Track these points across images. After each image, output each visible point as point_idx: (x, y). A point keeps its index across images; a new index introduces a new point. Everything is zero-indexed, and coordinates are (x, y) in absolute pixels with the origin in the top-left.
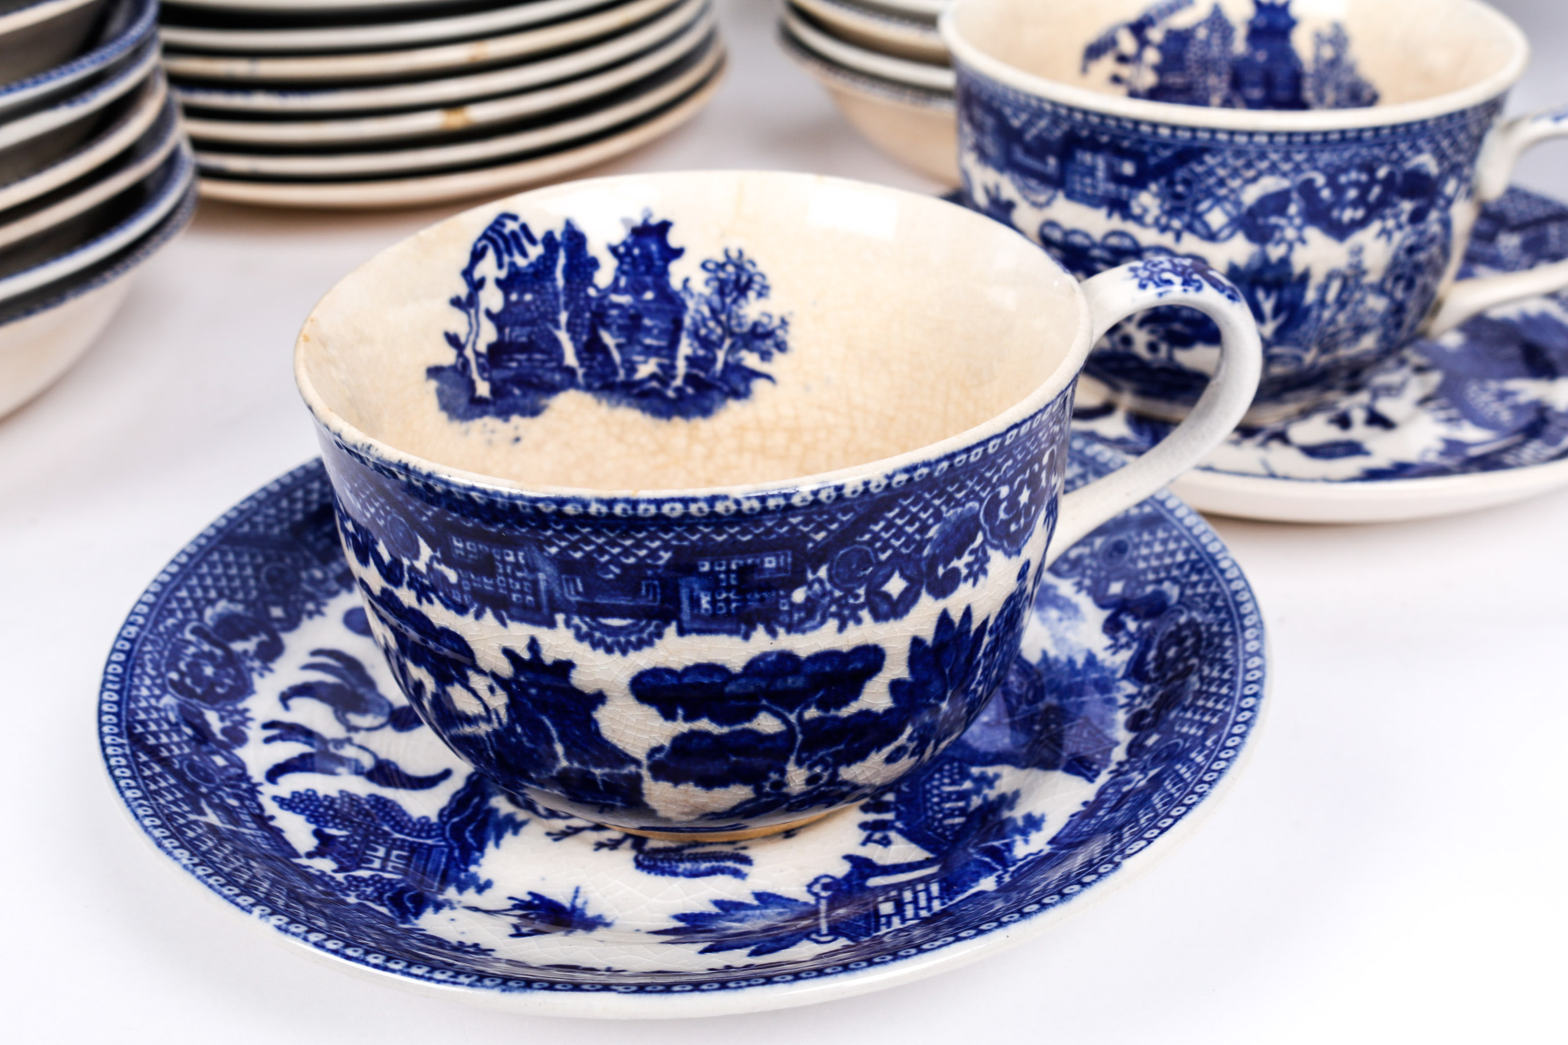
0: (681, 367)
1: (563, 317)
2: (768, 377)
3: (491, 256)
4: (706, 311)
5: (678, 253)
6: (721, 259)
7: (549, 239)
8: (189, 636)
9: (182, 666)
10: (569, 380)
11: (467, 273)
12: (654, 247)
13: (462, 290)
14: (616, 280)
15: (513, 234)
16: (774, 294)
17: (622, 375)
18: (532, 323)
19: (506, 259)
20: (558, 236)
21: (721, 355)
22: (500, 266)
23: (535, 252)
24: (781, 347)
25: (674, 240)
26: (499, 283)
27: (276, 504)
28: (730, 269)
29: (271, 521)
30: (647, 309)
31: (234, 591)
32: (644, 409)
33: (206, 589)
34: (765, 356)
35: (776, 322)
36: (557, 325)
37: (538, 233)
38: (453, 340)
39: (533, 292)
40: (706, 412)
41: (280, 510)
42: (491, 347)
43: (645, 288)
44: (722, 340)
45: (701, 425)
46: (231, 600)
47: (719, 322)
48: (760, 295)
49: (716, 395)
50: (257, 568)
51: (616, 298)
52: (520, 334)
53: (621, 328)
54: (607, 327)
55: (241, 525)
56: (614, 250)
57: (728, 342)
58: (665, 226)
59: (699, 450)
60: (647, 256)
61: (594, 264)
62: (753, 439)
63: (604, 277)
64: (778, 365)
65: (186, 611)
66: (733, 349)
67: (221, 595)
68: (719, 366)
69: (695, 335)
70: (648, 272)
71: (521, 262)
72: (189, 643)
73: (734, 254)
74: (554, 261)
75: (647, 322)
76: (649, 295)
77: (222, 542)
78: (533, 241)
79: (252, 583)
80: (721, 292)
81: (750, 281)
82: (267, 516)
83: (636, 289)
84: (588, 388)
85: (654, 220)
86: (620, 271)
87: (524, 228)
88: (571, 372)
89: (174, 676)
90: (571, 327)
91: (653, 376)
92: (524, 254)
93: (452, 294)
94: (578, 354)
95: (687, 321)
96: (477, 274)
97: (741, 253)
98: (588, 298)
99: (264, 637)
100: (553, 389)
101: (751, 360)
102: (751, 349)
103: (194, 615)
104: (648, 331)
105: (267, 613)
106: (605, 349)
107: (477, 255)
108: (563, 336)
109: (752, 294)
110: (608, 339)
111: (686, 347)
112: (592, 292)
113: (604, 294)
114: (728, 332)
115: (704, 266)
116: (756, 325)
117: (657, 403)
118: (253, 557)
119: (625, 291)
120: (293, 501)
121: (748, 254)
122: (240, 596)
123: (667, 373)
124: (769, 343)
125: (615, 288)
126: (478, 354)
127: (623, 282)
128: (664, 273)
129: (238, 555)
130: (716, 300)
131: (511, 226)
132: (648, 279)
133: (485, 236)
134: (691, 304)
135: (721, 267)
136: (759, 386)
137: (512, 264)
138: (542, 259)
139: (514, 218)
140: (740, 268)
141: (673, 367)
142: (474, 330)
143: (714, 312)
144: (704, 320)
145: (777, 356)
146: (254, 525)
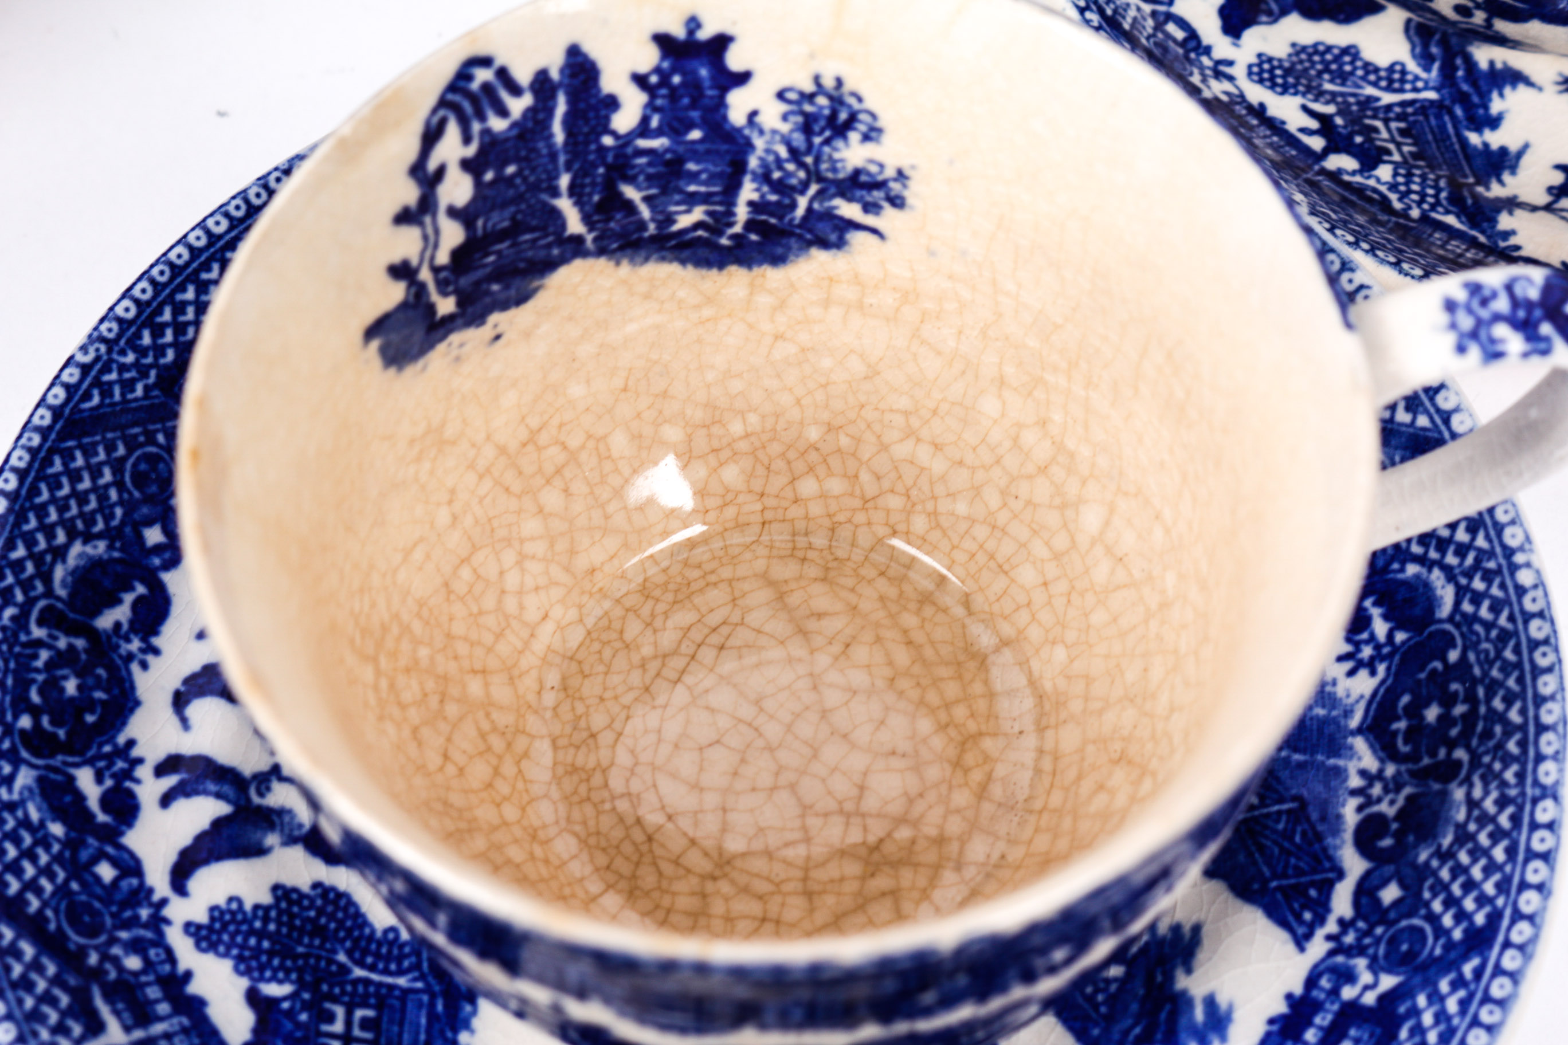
0: (742, 212)
1: (564, 181)
2: (874, 231)
3: (453, 131)
4: (783, 152)
5: (743, 78)
6: (809, 87)
7: (542, 84)
8: (38, 632)
9: (35, 697)
10: (575, 248)
11: (417, 170)
12: (704, 72)
13: (409, 194)
14: (645, 120)
15: (486, 87)
16: (886, 139)
17: (652, 228)
18: (519, 198)
19: (476, 127)
20: (555, 75)
21: (803, 202)
22: (467, 140)
23: (518, 106)
24: (897, 202)
25: (735, 60)
26: (466, 165)
27: (133, 344)
28: (822, 101)
29: (131, 374)
30: (694, 152)
31: (89, 520)
32: (683, 262)
33: (49, 532)
34: (870, 208)
35: (890, 173)
36: (555, 193)
37: (523, 76)
38: (401, 271)
39: (517, 160)
40: (778, 260)
41: (142, 352)
42: (457, 254)
43: (691, 126)
44: (804, 186)
45: (771, 275)
46: (88, 538)
47: (802, 165)
48: (866, 138)
49: (793, 242)
50: (118, 467)
51: (643, 143)
52: (500, 220)
53: (649, 178)
54: (631, 180)
55: (87, 396)
56: (640, 80)
57: (814, 188)
58: (722, 42)
59: (764, 300)
60: (693, 85)
61: (612, 103)
62: (846, 292)
63: (624, 121)
64: (888, 219)
65: (27, 586)
66: (820, 194)
67: (72, 536)
68: (800, 212)
69: (764, 177)
70: (694, 105)
71: (498, 124)
72: (39, 643)
73: (829, 83)
74: (550, 112)
75: (692, 166)
76: (695, 135)
77: (62, 437)
78: (515, 90)
79: (113, 494)
80: (807, 127)
81: (853, 118)
82: (123, 368)
83: (675, 128)
84: (601, 251)
85: (704, 34)
86: (651, 107)
87: (503, 74)
88: (578, 240)
89: (25, 722)
90: (574, 191)
91: (698, 225)
92: (503, 112)
93: (394, 207)
94: (587, 219)
95: (753, 162)
96: (432, 165)
97: (839, 82)
98: (602, 150)
99: (141, 589)
100: (550, 266)
101: (850, 210)
102: (850, 200)
103: (40, 587)
104: (694, 177)
105: (140, 539)
106: (629, 207)
107: (431, 136)
108: (565, 205)
109: (854, 137)
110: (631, 193)
111: (748, 192)
112: (608, 141)
113: (625, 140)
114: (814, 175)
115: (781, 95)
116: (857, 172)
117: (702, 252)
118: (110, 448)
119: (659, 133)
120: (158, 331)
121: (849, 85)
122: (100, 526)
123: (721, 220)
124: (878, 195)
125: (643, 129)
126: (436, 270)
127: (655, 122)
128: (720, 104)
129: (89, 452)
130: (799, 140)
131: (483, 75)
132: (695, 114)
133: (443, 103)
134: (759, 143)
135: (810, 97)
136: (857, 239)
137: (486, 132)
138: (530, 113)
139: (485, 62)
140: (837, 101)
141: (730, 213)
142: (431, 242)
143: (795, 154)
144: (779, 162)
145: (888, 210)
146: (106, 391)
